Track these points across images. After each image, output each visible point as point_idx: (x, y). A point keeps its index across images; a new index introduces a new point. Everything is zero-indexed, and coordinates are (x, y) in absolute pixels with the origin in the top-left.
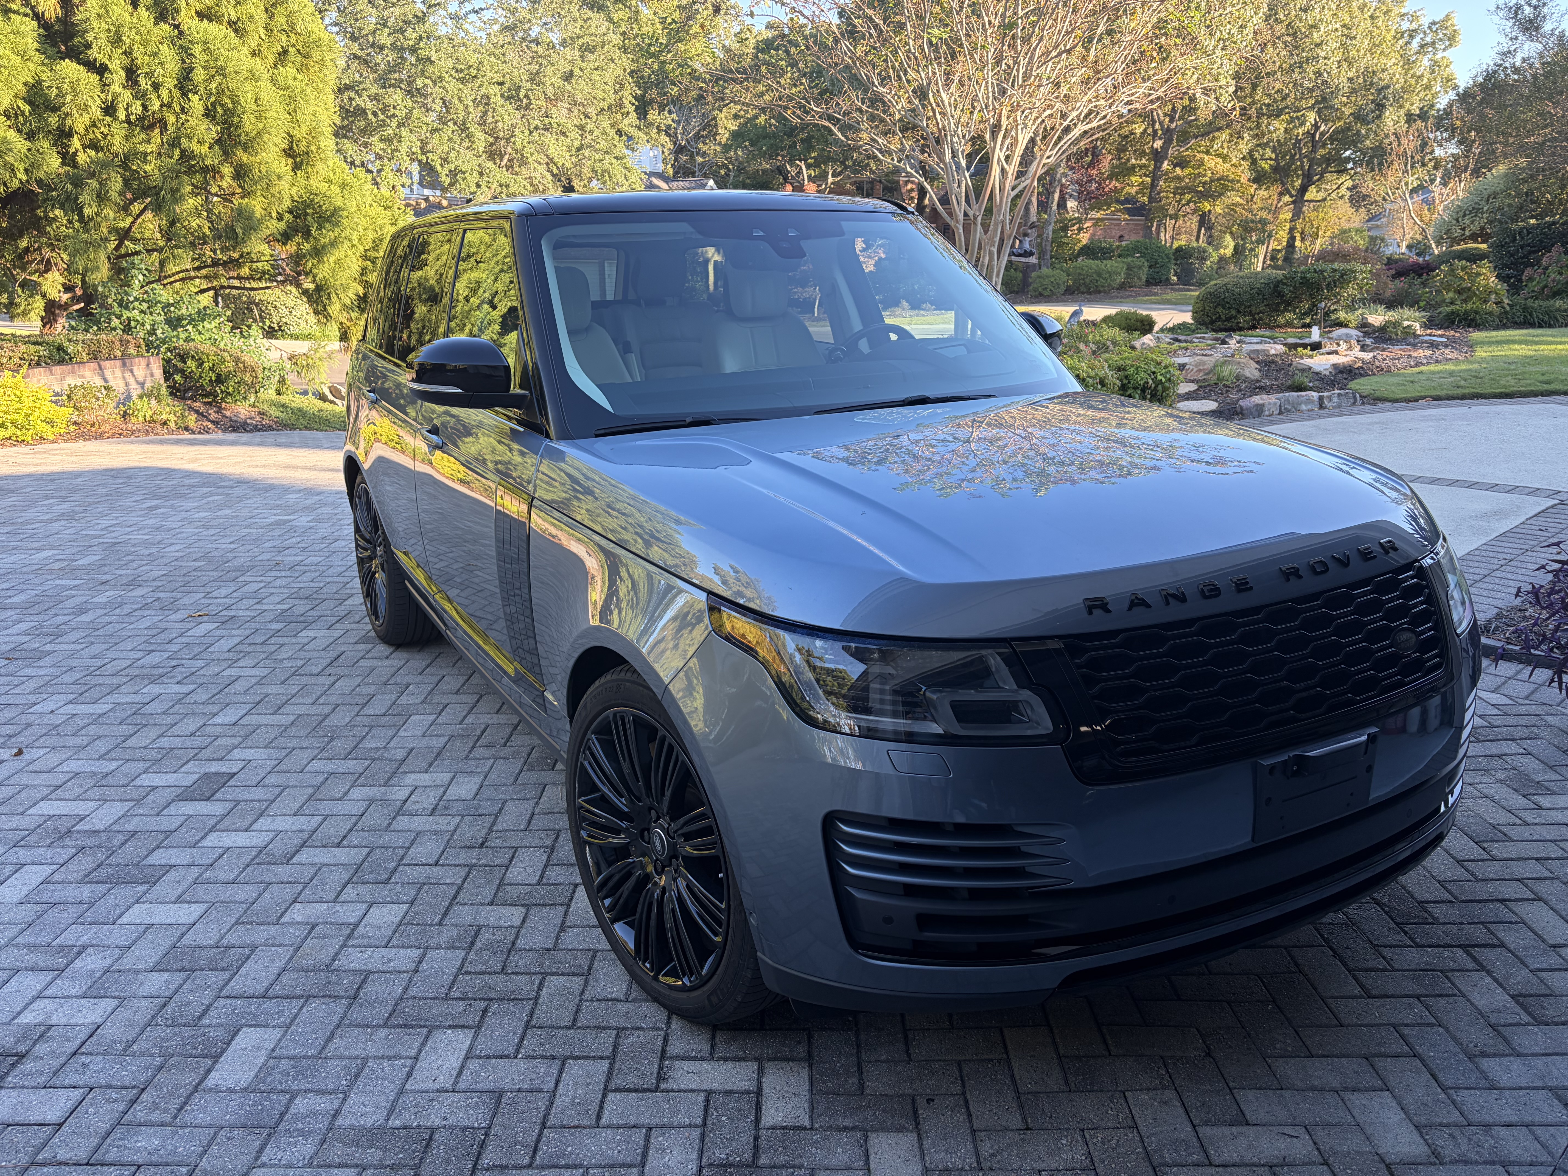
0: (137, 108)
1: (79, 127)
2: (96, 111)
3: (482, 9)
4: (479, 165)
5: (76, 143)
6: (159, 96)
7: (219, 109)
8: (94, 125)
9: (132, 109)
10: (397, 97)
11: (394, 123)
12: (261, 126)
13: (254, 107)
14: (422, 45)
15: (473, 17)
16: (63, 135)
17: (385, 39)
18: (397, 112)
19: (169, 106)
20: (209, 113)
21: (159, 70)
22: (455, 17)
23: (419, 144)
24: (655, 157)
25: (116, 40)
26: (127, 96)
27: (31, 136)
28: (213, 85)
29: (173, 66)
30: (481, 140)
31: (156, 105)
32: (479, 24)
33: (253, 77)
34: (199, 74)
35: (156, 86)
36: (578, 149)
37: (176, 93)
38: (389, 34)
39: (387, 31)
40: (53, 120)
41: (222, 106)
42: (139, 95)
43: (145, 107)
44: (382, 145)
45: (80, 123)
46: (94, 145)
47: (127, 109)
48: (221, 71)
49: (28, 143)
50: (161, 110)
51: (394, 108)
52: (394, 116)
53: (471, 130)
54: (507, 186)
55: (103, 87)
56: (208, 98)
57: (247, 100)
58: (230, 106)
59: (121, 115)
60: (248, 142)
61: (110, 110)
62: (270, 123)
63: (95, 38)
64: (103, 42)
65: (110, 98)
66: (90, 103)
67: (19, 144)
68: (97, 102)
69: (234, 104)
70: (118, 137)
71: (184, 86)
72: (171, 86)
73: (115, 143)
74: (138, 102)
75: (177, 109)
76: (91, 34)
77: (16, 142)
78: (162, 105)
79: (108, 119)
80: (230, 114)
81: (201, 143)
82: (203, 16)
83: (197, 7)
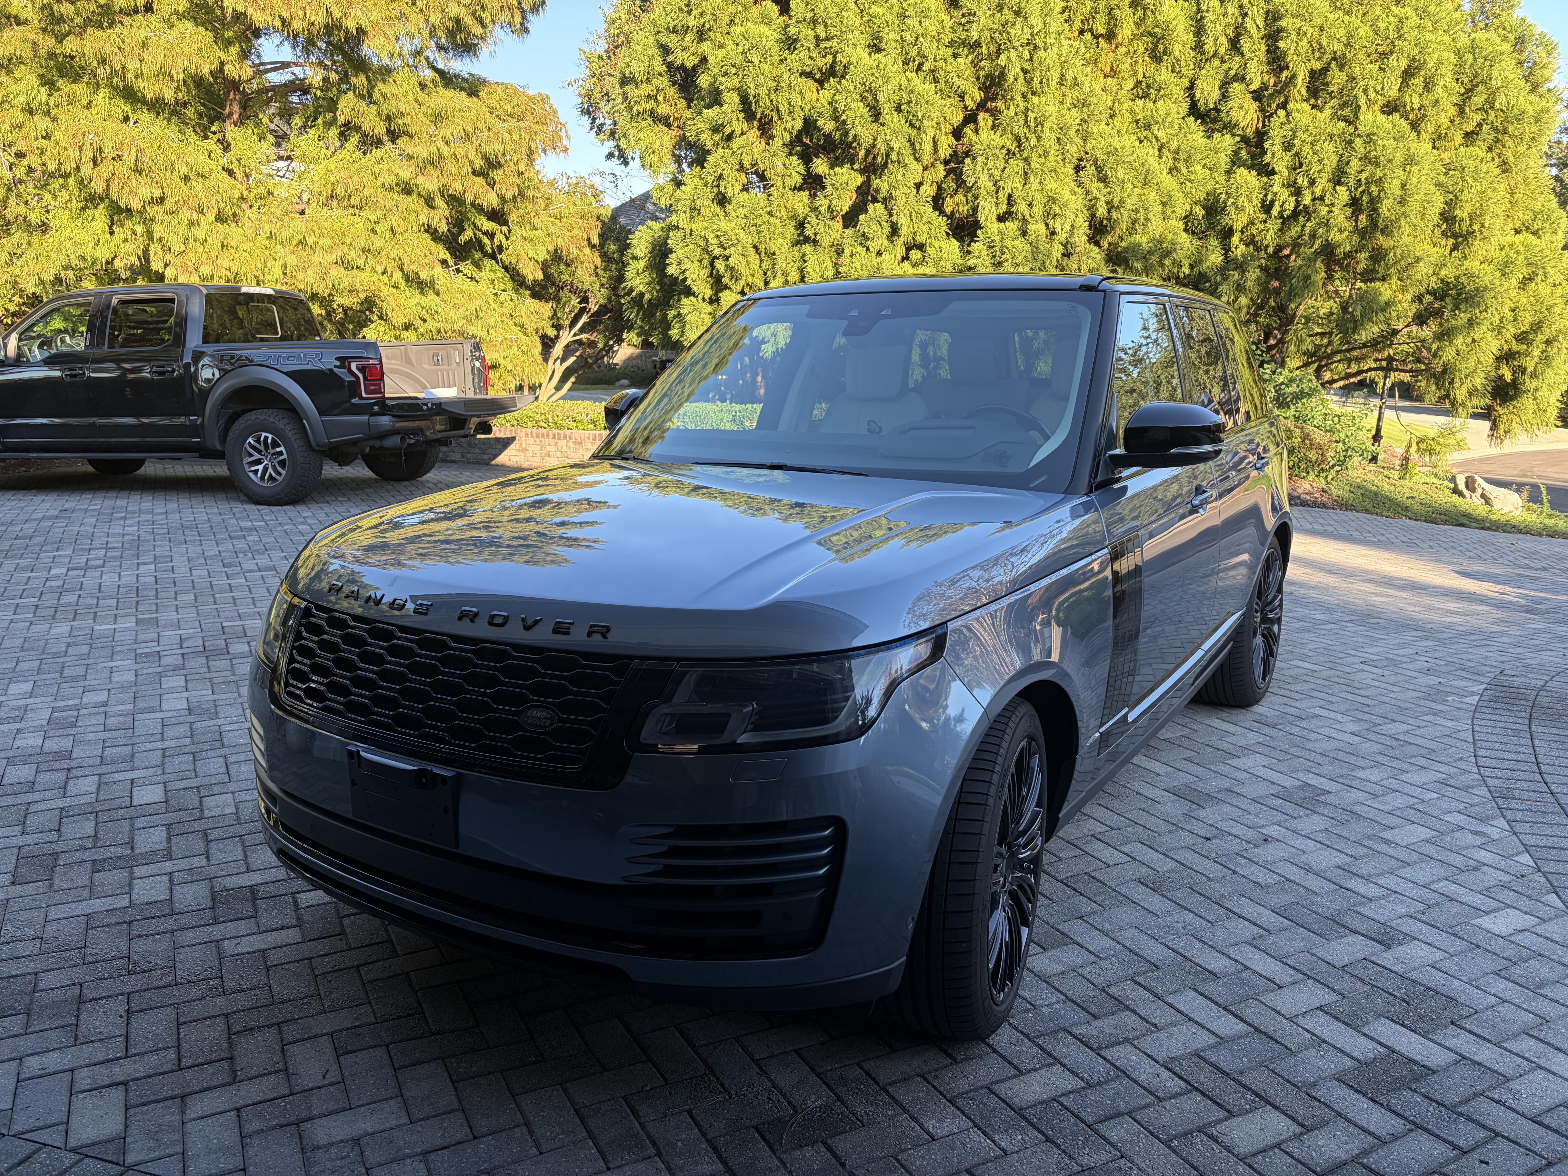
0: (1290, 206)
1: (1238, 226)
2: (1253, 210)
5: (1235, 240)
6: (1313, 193)
7: (1365, 198)
8: (1253, 224)
9: (1286, 206)
12: (1401, 210)
13: (1399, 193)
16: (1225, 234)
19: (1322, 198)
20: (1353, 203)
21: (1316, 167)
25: (1289, 145)
26: (1284, 194)
27: (1201, 238)
28: (1363, 176)
29: (1332, 162)
31: (1307, 200)
33: (1410, 161)
34: (1355, 164)
35: (1312, 182)
37: (1330, 186)
41: (1370, 194)
42: (1297, 193)
43: (1298, 203)
45: (1239, 222)
46: (1250, 242)
47: (1281, 206)
48: (1376, 161)
49: (1198, 243)
50: (1313, 204)
55: (1266, 189)
56: (1356, 189)
57: (1393, 187)
58: (1375, 193)
59: (1275, 212)
60: (1386, 227)
61: (1267, 208)
62: (1413, 206)
63: (1272, 145)
64: (1277, 147)
65: (1269, 197)
66: (1246, 204)
67: (1188, 244)
68: (1256, 201)
69: (1380, 191)
70: (1271, 232)
71: (1337, 180)
72: (1324, 180)
73: (1269, 237)
74: (1293, 199)
75: (1327, 202)
76: (1270, 141)
77: (1185, 242)
78: (1314, 200)
79: (1264, 216)
80: (1374, 202)
81: (1341, 231)
82: (1390, 108)
83: (1381, 101)
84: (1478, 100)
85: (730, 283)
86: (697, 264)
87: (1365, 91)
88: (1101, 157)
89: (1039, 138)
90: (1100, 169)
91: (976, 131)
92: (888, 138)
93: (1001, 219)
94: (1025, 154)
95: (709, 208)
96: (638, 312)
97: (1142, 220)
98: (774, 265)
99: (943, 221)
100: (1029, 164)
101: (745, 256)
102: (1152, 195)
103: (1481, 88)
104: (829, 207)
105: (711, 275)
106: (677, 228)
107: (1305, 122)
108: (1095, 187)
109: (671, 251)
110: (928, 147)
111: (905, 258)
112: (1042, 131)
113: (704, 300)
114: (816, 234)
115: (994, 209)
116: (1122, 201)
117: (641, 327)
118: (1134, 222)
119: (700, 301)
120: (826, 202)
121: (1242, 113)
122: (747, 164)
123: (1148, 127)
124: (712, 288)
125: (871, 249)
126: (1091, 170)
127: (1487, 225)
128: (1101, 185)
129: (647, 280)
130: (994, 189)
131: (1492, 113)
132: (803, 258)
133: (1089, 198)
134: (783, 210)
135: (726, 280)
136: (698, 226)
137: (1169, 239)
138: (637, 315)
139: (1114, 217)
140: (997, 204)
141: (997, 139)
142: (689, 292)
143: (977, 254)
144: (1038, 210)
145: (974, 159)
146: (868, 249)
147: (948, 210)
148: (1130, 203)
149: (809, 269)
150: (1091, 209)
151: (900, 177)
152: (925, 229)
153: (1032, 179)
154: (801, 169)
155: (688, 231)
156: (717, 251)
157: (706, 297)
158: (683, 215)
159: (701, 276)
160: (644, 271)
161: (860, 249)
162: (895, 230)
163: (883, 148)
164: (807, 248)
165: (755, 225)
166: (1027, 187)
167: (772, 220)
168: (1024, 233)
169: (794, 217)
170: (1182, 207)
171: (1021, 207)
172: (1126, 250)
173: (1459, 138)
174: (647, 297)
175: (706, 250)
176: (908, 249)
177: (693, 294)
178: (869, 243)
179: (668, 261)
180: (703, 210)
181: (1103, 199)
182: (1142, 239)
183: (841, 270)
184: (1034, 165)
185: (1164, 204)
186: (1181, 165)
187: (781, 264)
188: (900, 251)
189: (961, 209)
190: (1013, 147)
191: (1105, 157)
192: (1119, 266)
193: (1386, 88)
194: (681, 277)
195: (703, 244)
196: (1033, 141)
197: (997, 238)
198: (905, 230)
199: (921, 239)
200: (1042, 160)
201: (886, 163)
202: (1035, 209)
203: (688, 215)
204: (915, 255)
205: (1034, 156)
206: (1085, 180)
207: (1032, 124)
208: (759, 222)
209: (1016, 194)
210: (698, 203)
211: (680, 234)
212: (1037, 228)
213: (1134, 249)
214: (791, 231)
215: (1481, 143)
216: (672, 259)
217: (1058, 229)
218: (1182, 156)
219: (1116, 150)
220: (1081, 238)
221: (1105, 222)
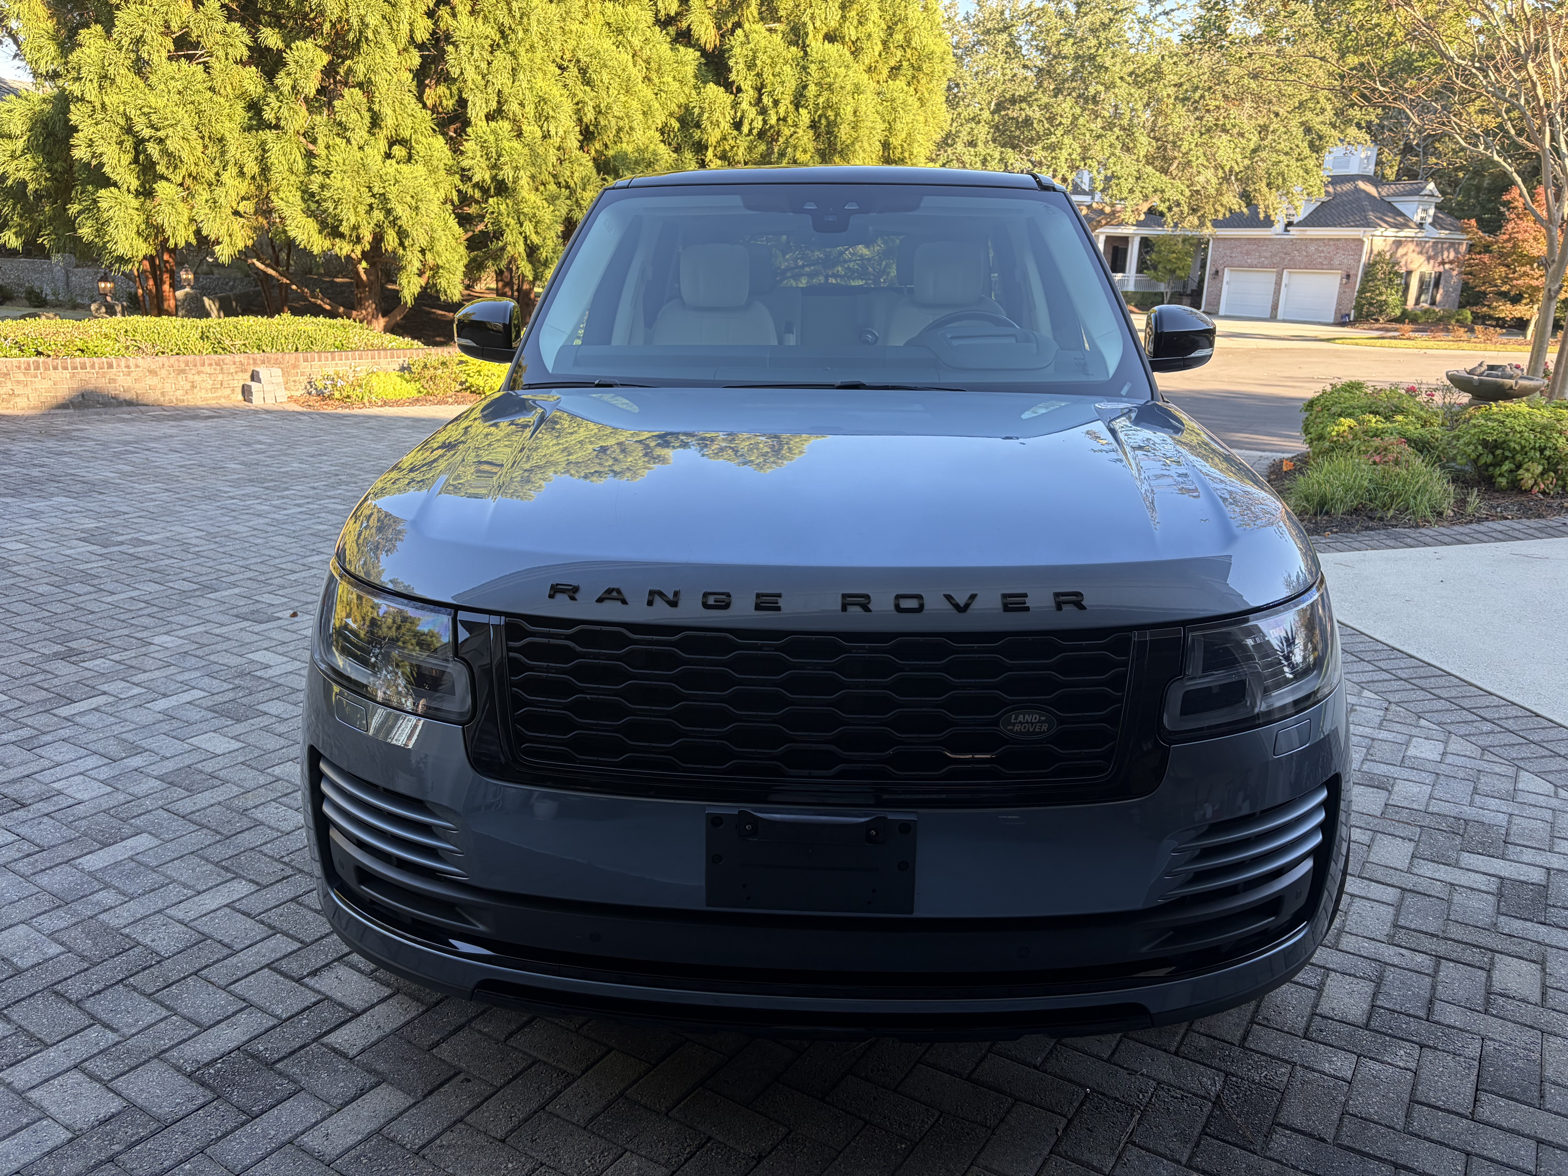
0: (758, 124)
1: (713, 140)
2: (725, 126)
3: (1173, 10)
4: (1138, 171)
5: (710, 153)
6: (777, 112)
7: (823, 121)
8: (725, 139)
9: (755, 124)
10: (1066, 106)
11: (1059, 133)
12: (855, 135)
13: (852, 118)
14: (1101, 51)
15: (1162, 19)
16: (700, 148)
17: (1068, 48)
18: (1064, 121)
19: (785, 119)
20: (814, 125)
21: (779, 89)
22: (1143, 21)
23: (1079, 150)
24: (1368, 158)
25: (751, 65)
26: (752, 112)
27: (677, 150)
28: (821, 100)
29: (791, 85)
30: (1144, 145)
31: (773, 120)
32: (1169, 25)
33: (857, 90)
34: (812, 90)
35: (776, 103)
36: (1254, 151)
37: (791, 108)
38: (1073, 44)
39: (1071, 41)
40: (697, 134)
41: (827, 118)
42: (763, 112)
43: (765, 122)
44: (1045, 154)
45: (713, 136)
46: (723, 157)
47: (750, 124)
48: (830, 88)
49: (675, 155)
50: (778, 124)
51: (1061, 116)
52: (1060, 123)
53: (1137, 135)
54: (1163, 191)
55: (735, 105)
56: (816, 112)
57: (847, 112)
58: (832, 118)
59: (745, 129)
60: (842, 150)
61: (737, 125)
62: (863, 132)
63: (736, 63)
64: (741, 66)
65: (739, 114)
66: (721, 120)
67: (666, 156)
68: (728, 118)
69: (836, 116)
70: (742, 149)
71: (798, 102)
72: (787, 102)
73: (740, 154)
74: (760, 118)
75: (790, 122)
76: (734, 60)
77: (665, 153)
78: (779, 120)
79: (735, 133)
80: (832, 125)
81: (805, 151)
82: (830, 38)
83: (825, 30)
84: (899, 37)
85: (166, 172)
86: (115, 147)
87: (813, 18)
88: (585, 59)
89: (526, 31)
90: (583, 71)
91: (454, 16)
92: (362, 12)
93: (490, 117)
94: (512, 47)
95: (125, 77)
96: (15, 205)
97: (627, 128)
98: (223, 153)
99: (427, 115)
100: (516, 58)
101: (187, 140)
102: (635, 104)
103: (900, 26)
104: (294, 88)
105: (136, 161)
106: (82, 99)
107: (763, 43)
108: (581, 90)
109: (75, 129)
110: (405, 28)
111: (388, 156)
112: (529, 24)
113: (129, 191)
114: (278, 119)
115: (484, 105)
116: (609, 107)
117: (19, 225)
118: (620, 130)
119: (126, 193)
120: (289, 82)
121: (703, 29)
122: (175, 26)
123: (620, 31)
124: (138, 178)
125: (353, 142)
126: (574, 71)
127: (915, 153)
128: (588, 88)
129: (31, 164)
130: (483, 83)
131: (909, 51)
132: (263, 147)
133: (575, 101)
134: (229, 88)
135: (161, 169)
136: (112, 99)
137: (650, 150)
138: (14, 209)
139: (602, 123)
140: (487, 101)
141: (481, 28)
142: (107, 182)
143: (470, 154)
144: (530, 109)
145: (457, 47)
146: (348, 141)
147: (429, 103)
148: (617, 110)
149: (273, 159)
150: (579, 112)
151: (378, 60)
152: (409, 121)
153: (521, 76)
154: (247, 39)
155: (98, 105)
156: (147, 133)
157: (132, 188)
158: (88, 84)
159: (123, 162)
160: (23, 153)
161: (338, 140)
162: (376, 122)
163: (355, 24)
164: (269, 135)
165: (192, 103)
166: (516, 84)
167: (215, 98)
168: (520, 135)
169: (242, 95)
170: (660, 118)
171: (513, 107)
172: (614, 157)
173: (885, 72)
174: (31, 186)
175: (129, 130)
176: (391, 144)
177: (115, 185)
178: (348, 134)
179: (72, 142)
180: (118, 80)
181: (591, 103)
182: (627, 147)
183: (316, 162)
184: (524, 58)
185: (644, 113)
186: (654, 76)
187: (232, 151)
188: (383, 146)
189: (445, 102)
190: (497, 37)
191: (588, 59)
192: (608, 174)
193: (829, 17)
194: (94, 163)
195: (122, 122)
196: (520, 35)
197: (492, 138)
198: (389, 121)
199: (406, 134)
200: (530, 55)
201: (359, 41)
202: (527, 109)
203: (96, 85)
204: (399, 151)
205: (522, 51)
206: (570, 83)
207: (518, 15)
208: (196, 98)
209: (506, 91)
210: (111, 71)
211: (86, 109)
212: (531, 130)
213: (622, 157)
214: (240, 114)
215: (902, 78)
216: (78, 139)
217: (553, 132)
218: (654, 65)
219: (598, 52)
220: (573, 142)
221: (591, 128)
